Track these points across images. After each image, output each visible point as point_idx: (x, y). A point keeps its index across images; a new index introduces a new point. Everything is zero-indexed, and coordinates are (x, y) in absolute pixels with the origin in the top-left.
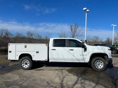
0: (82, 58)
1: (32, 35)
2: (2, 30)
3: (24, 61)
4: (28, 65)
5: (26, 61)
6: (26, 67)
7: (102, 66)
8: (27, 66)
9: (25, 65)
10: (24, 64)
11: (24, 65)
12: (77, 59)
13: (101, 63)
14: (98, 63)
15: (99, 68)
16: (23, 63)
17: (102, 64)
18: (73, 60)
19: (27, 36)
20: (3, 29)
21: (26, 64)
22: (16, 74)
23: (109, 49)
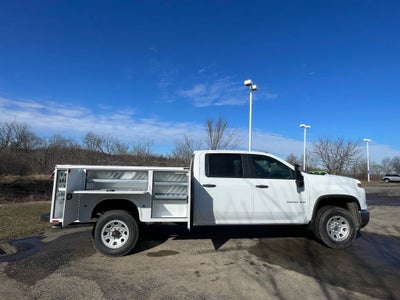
0: (300, 210)
1: (99, 141)
2: (11, 128)
3: (109, 227)
4: (123, 240)
5: (116, 223)
6: (115, 247)
7: (346, 234)
8: (119, 244)
9: (112, 241)
10: (107, 237)
11: (108, 241)
12: (285, 213)
13: (343, 223)
14: (334, 224)
15: (339, 238)
16: (105, 234)
17: (346, 226)
18: (273, 218)
19: (84, 146)
20: (12, 125)
21: (117, 235)
22: (85, 278)
23: (359, 185)
